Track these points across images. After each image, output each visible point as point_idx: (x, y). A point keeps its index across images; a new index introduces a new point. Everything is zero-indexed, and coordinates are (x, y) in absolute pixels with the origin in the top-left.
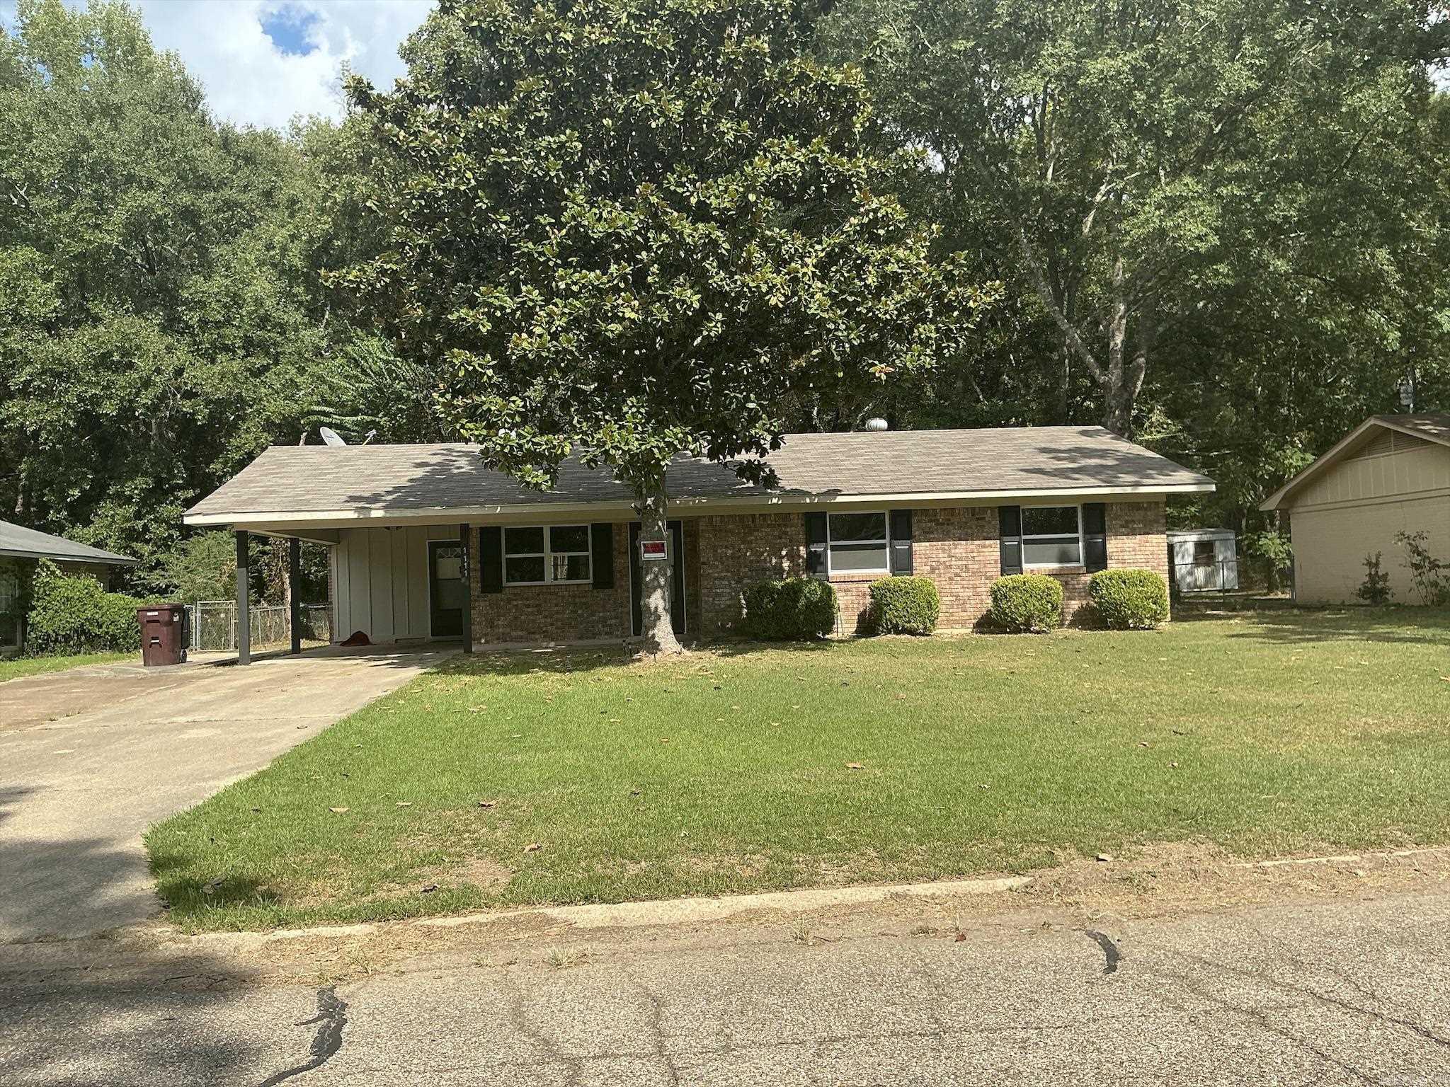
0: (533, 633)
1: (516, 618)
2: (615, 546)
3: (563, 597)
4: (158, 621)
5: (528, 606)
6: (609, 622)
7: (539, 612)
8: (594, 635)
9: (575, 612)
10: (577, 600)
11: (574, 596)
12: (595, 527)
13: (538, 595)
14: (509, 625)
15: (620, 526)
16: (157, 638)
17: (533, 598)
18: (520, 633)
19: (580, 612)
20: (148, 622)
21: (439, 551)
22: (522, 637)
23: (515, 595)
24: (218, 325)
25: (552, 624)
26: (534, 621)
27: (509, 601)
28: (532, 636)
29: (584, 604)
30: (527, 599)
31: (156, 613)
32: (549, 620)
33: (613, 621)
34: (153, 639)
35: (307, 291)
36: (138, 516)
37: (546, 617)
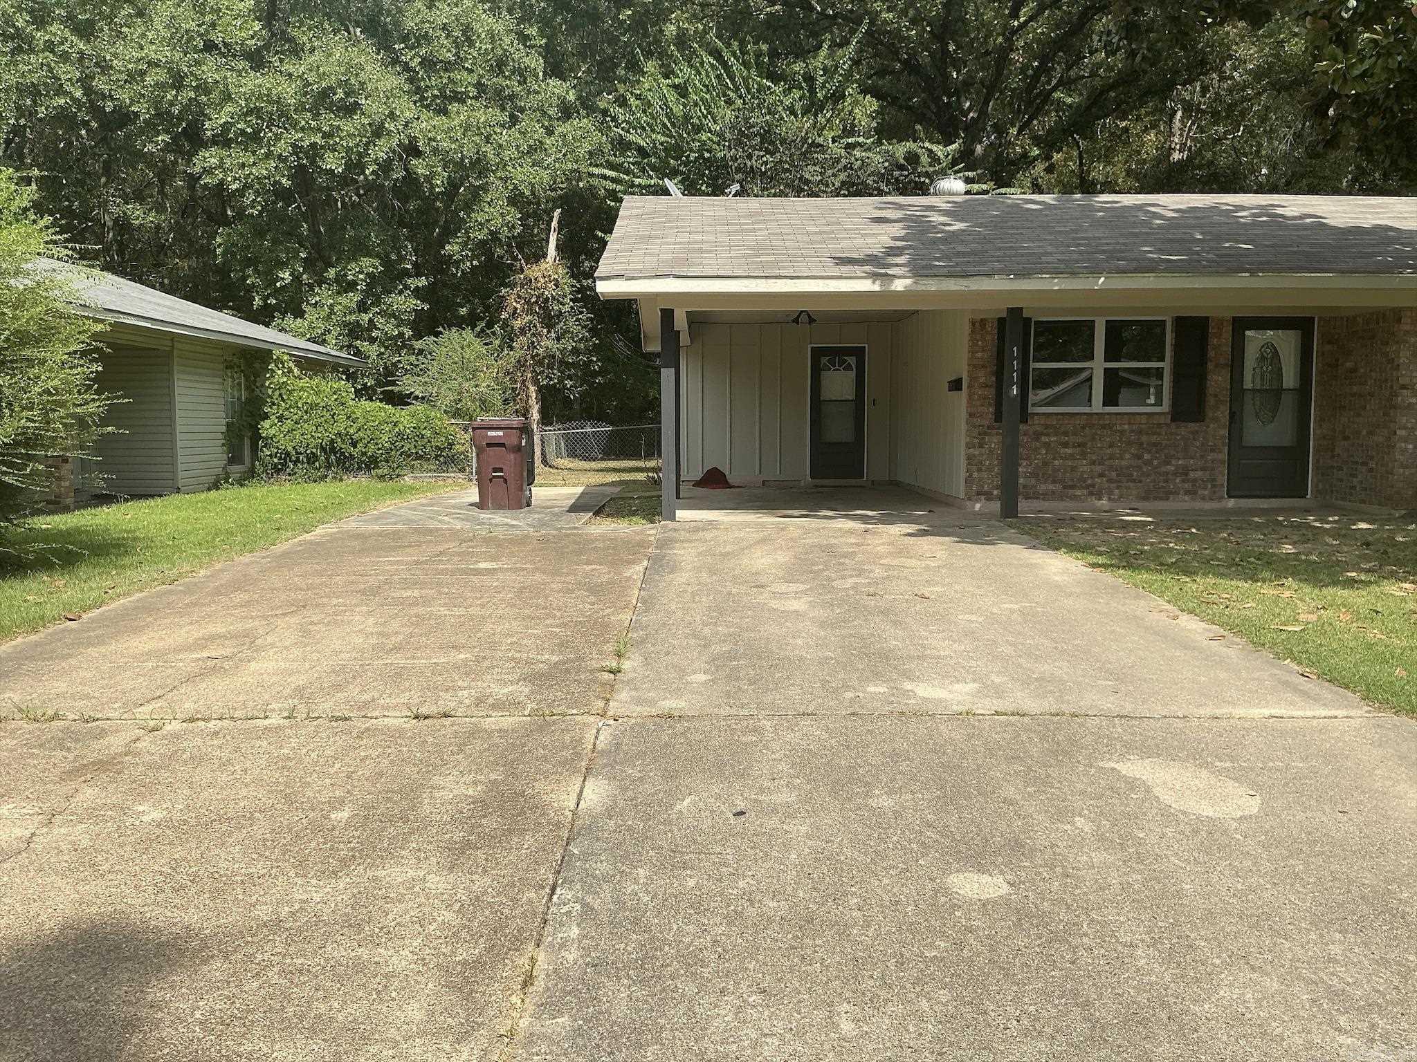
0: (1072, 487)
1: (1045, 464)
2: (1212, 354)
3: (1122, 432)
4: (503, 445)
5: (1065, 445)
6: (1192, 475)
7: (1084, 455)
8: (1167, 495)
9: (1139, 457)
10: (1144, 438)
11: (1140, 432)
12: (1180, 322)
13: (1083, 428)
14: (1034, 475)
15: (1221, 322)
16: (501, 470)
17: (1075, 434)
18: (1051, 487)
19: (1146, 456)
20: (489, 445)
21: (824, 360)
22: (1053, 492)
23: (1047, 426)
24: (448, 66)
25: (1101, 475)
26: (1073, 469)
27: (1037, 436)
28: (1071, 492)
29: (1155, 444)
30: (1066, 434)
31: (501, 433)
32: (1098, 468)
33: (1199, 474)
34: (495, 470)
35: (542, 33)
36: (362, 307)
37: (1093, 463)
